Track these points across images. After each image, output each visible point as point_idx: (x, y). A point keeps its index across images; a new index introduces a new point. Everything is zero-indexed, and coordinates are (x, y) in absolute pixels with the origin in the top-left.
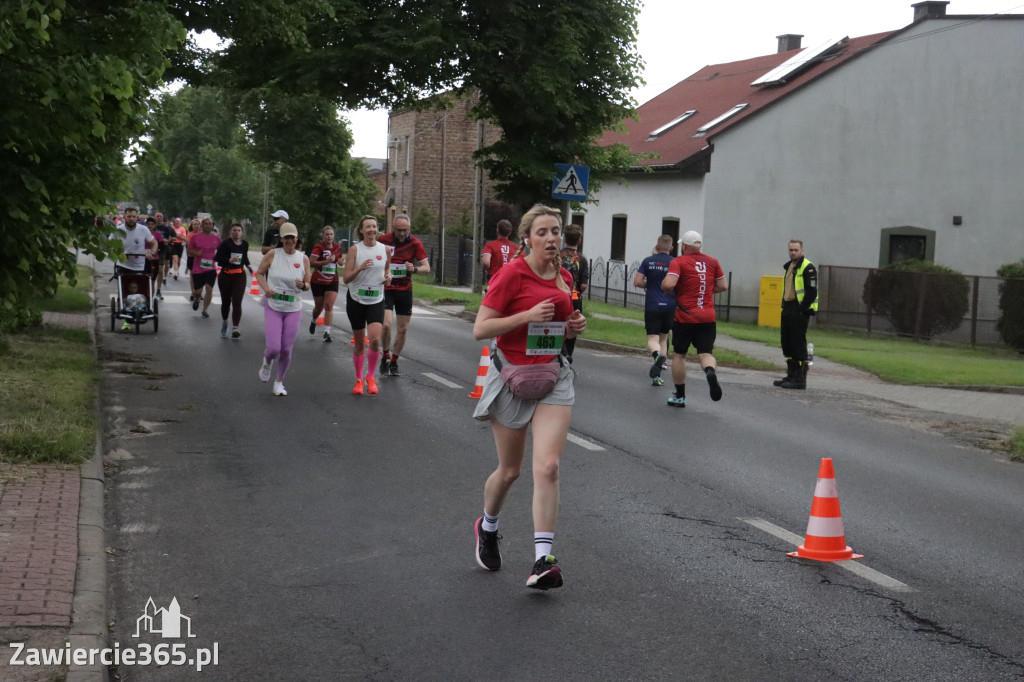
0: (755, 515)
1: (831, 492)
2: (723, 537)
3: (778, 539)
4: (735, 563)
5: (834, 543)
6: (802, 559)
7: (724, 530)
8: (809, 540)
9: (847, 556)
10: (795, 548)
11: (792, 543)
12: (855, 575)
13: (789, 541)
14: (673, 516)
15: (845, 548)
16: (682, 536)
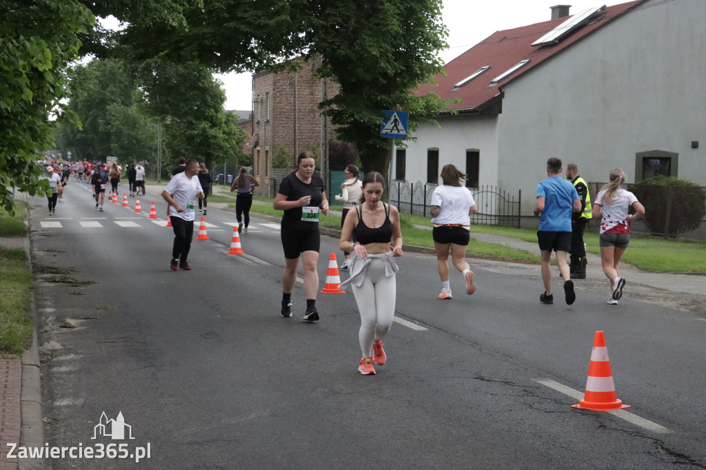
0: (545, 377)
1: (604, 357)
2: (521, 394)
3: (564, 395)
4: (531, 414)
5: (607, 397)
6: (582, 409)
7: (522, 389)
8: (588, 395)
9: (618, 406)
10: (578, 402)
11: (575, 397)
12: (624, 421)
13: (572, 396)
14: (482, 379)
15: (616, 400)
16: (489, 395)
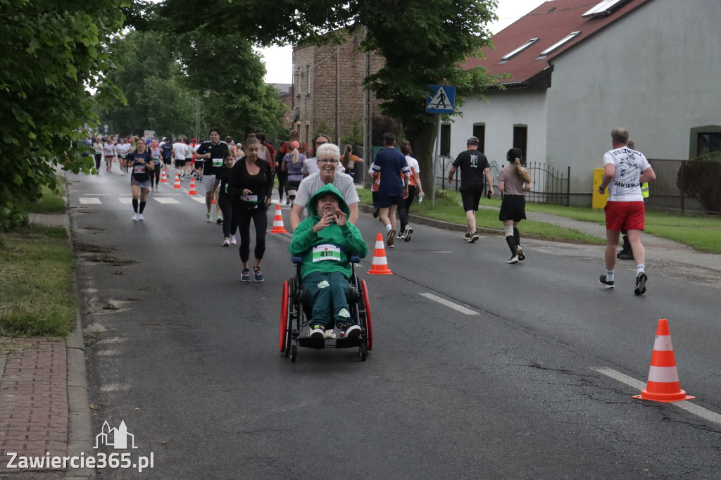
0: (604, 365)
1: (667, 346)
2: (580, 384)
3: (625, 384)
4: (591, 405)
5: (671, 387)
6: (644, 400)
7: (580, 379)
8: (651, 385)
9: (682, 397)
10: (639, 392)
11: (636, 387)
12: (689, 414)
13: (633, 386)
14: (537, 367)
15: (680, 391)
16: (546, 384)
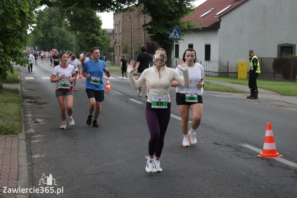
0: (244, 143)
1: (271, 134)
2: (234, 151)
3: (253, 151)
4: (239, 160)
5: (272, 152)
6: (261, 157)
7: (235, 149)
8: (264, 151)
9: (277, 156)
10: (260, 154)
12: (280, 162)
13: (257, 151)
14: (217, 144)
15: (277, 153)
16: (220, 151)
